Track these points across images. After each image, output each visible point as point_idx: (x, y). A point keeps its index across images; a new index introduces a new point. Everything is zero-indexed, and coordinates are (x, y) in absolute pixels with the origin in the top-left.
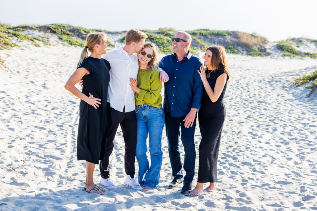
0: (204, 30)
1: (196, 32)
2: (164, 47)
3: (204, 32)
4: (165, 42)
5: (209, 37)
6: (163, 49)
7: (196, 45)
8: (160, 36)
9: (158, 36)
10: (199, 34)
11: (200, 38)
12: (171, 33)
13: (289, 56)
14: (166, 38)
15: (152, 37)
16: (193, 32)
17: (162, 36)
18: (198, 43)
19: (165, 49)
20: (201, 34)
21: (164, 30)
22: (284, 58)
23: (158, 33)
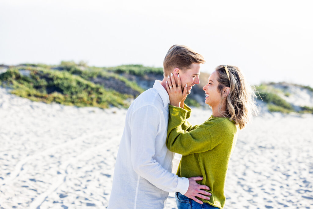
0: (135, 66)
1: (124, 69)
2: (72, 94)
3: (136, 70)
4: (74, 84)
5: (146, 77)
6: (71, 97)
7: (126, 90)
8: (64, 74)
9: (60, 74)
10: (128, 72)
11: (131, 80)
12: (81, 69)
13: (279, 111)
14: (74, 77)
15: (51, 76)
16: (117, 68)
17: (67, 75)
18: (129, 88)
19: (74, 97)
20: (132, 73)
21: (69, 65)
22: (273, 116)
23: (61, 69)
